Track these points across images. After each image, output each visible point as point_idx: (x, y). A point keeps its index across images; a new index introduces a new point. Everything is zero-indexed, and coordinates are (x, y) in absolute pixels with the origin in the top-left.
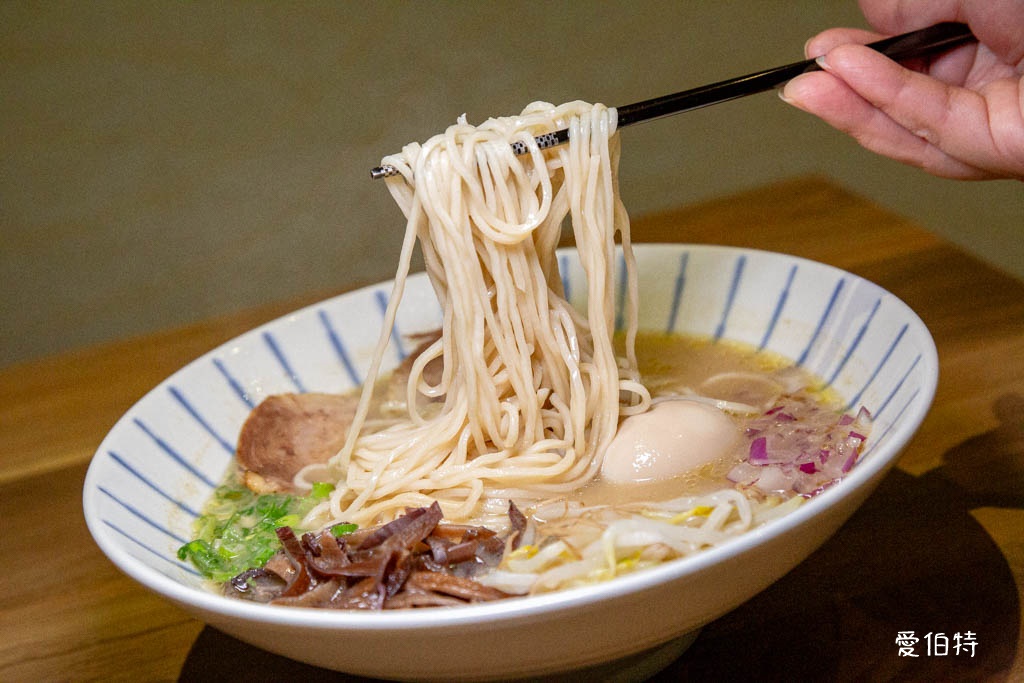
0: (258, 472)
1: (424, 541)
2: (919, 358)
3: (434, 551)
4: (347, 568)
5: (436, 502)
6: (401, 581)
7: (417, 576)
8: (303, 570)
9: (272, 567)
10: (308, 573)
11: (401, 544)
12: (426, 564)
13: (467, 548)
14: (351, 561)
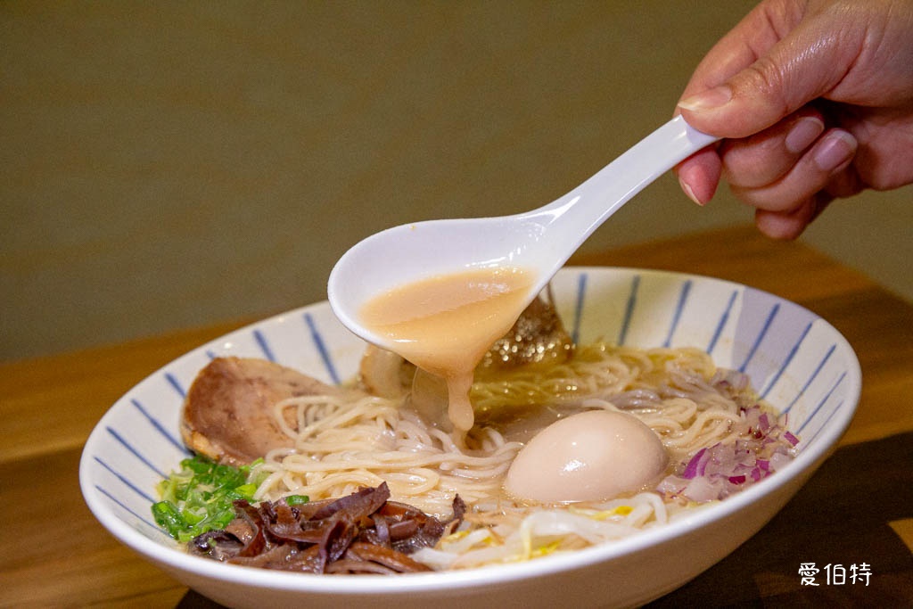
0: (204, 433)
1: (370, 516)
2: (844, 375)
3: (378, 527)
4: (299, 535)
5: (385, 482)
6: (344, 548)
7: (358, 546)
8: (260, 532)
9: (231, 530)
10: (264, 536)
11: (348, 517)
12: (369, 537)
13: (407, 525)
14: (304, 530)
